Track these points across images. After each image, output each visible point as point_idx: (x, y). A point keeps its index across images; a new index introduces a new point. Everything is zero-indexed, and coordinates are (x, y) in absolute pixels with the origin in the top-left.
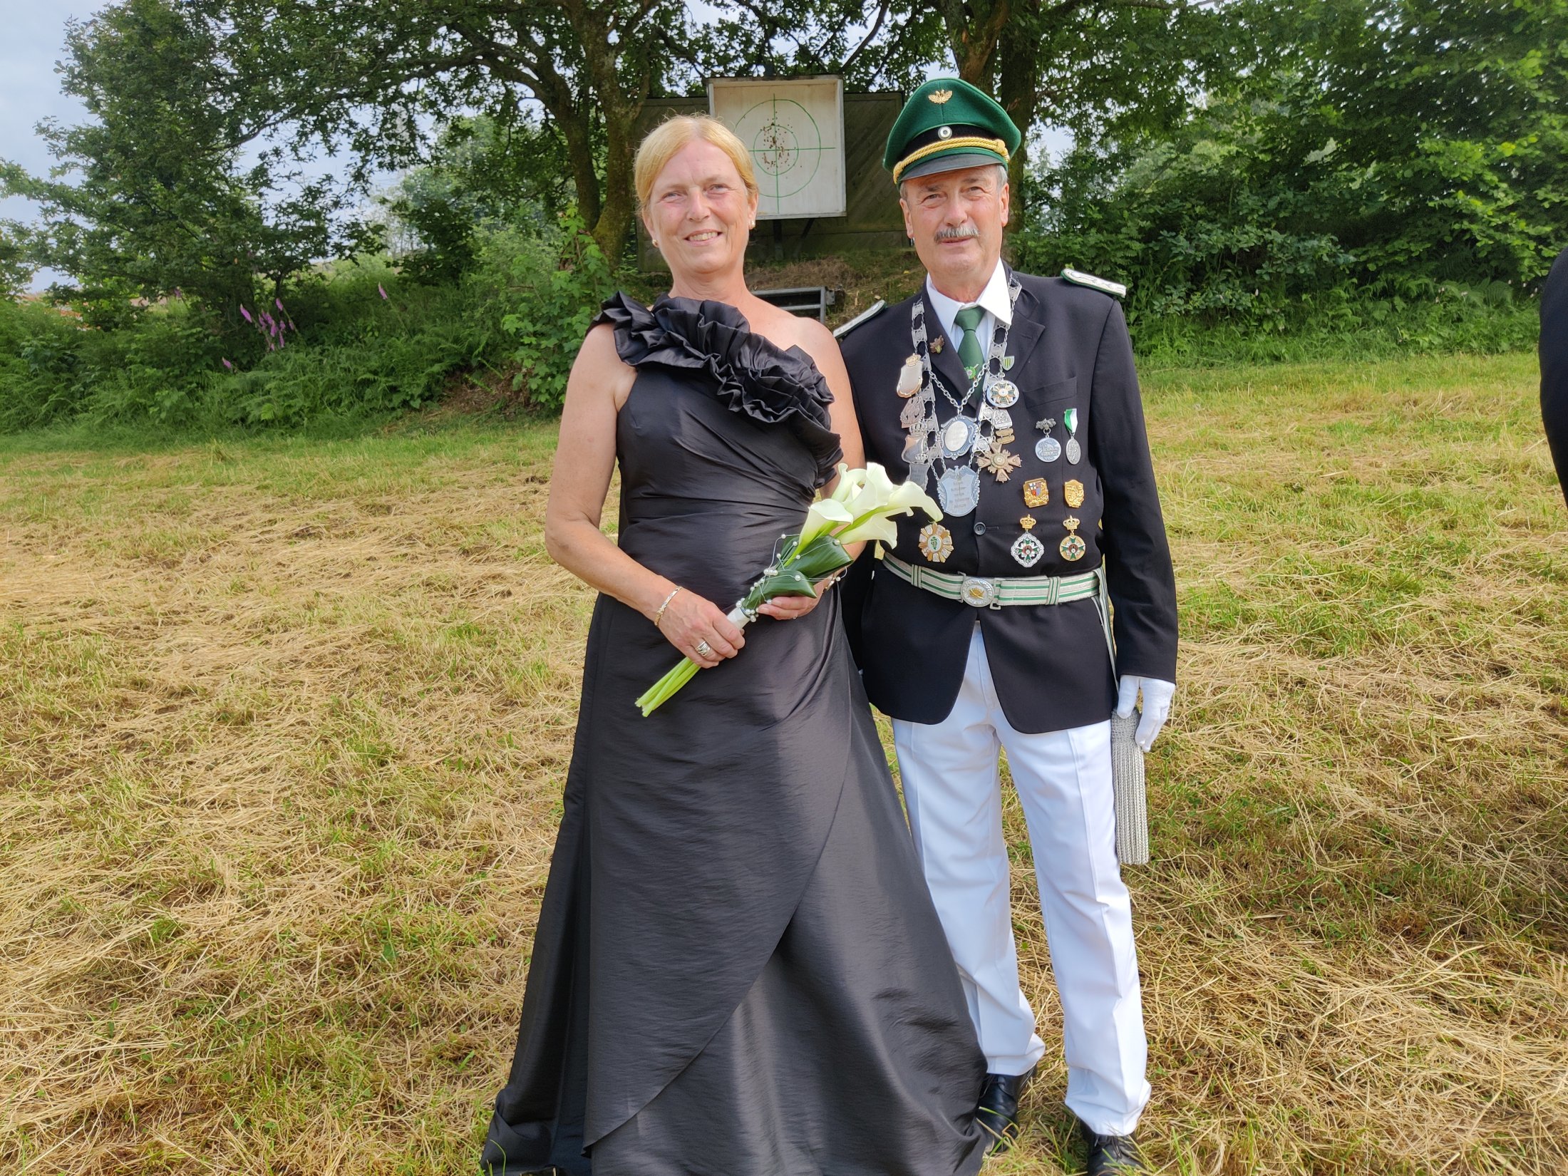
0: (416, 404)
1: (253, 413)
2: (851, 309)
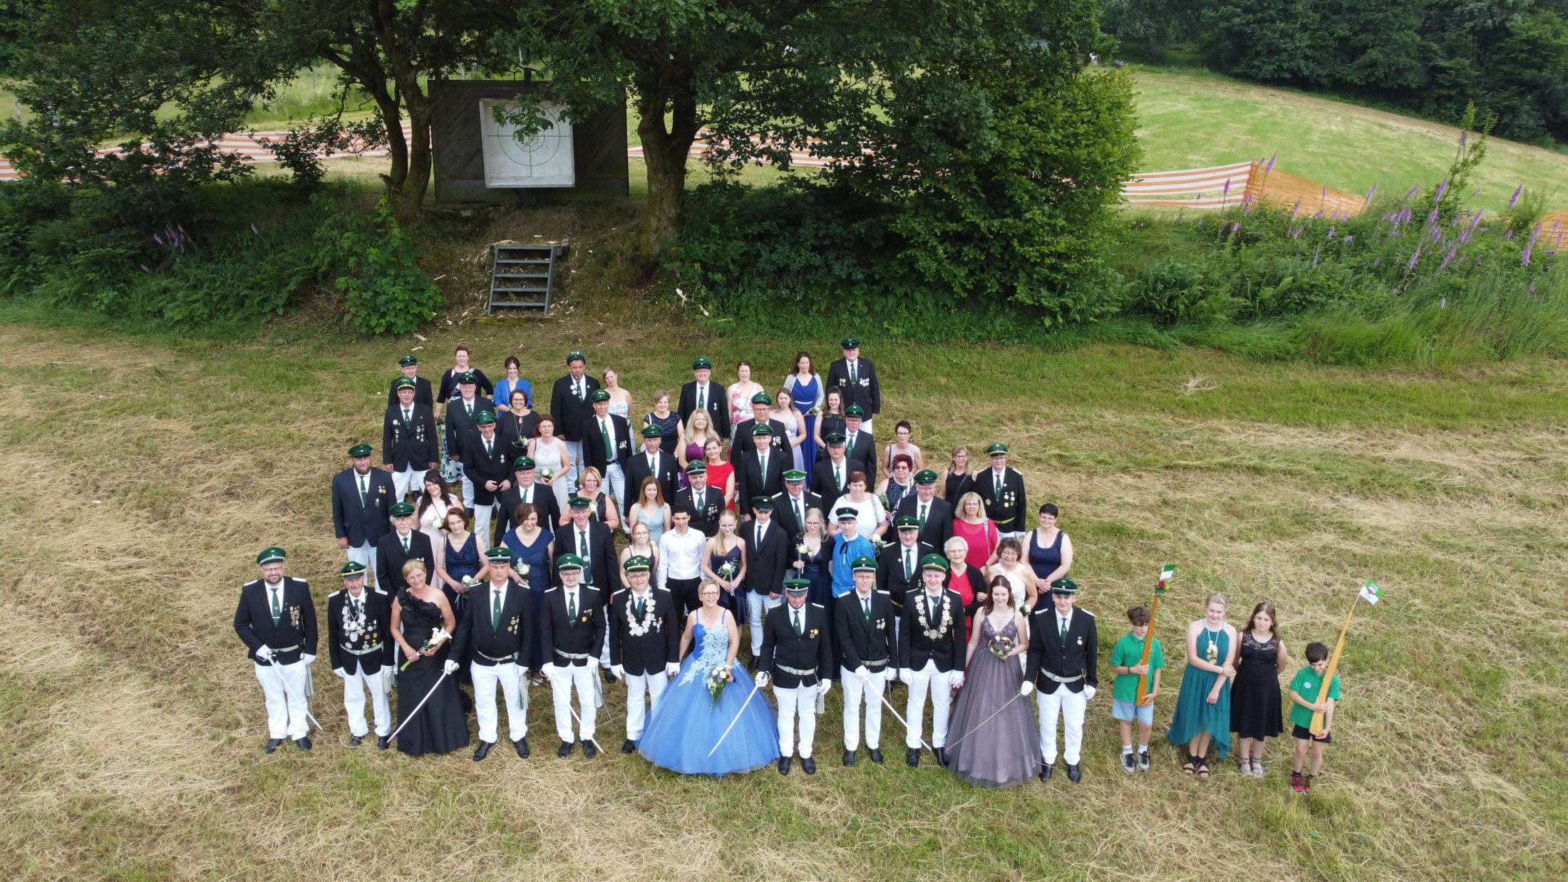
0: (280, 311)
1: (168, 314)
2: (572, 260)
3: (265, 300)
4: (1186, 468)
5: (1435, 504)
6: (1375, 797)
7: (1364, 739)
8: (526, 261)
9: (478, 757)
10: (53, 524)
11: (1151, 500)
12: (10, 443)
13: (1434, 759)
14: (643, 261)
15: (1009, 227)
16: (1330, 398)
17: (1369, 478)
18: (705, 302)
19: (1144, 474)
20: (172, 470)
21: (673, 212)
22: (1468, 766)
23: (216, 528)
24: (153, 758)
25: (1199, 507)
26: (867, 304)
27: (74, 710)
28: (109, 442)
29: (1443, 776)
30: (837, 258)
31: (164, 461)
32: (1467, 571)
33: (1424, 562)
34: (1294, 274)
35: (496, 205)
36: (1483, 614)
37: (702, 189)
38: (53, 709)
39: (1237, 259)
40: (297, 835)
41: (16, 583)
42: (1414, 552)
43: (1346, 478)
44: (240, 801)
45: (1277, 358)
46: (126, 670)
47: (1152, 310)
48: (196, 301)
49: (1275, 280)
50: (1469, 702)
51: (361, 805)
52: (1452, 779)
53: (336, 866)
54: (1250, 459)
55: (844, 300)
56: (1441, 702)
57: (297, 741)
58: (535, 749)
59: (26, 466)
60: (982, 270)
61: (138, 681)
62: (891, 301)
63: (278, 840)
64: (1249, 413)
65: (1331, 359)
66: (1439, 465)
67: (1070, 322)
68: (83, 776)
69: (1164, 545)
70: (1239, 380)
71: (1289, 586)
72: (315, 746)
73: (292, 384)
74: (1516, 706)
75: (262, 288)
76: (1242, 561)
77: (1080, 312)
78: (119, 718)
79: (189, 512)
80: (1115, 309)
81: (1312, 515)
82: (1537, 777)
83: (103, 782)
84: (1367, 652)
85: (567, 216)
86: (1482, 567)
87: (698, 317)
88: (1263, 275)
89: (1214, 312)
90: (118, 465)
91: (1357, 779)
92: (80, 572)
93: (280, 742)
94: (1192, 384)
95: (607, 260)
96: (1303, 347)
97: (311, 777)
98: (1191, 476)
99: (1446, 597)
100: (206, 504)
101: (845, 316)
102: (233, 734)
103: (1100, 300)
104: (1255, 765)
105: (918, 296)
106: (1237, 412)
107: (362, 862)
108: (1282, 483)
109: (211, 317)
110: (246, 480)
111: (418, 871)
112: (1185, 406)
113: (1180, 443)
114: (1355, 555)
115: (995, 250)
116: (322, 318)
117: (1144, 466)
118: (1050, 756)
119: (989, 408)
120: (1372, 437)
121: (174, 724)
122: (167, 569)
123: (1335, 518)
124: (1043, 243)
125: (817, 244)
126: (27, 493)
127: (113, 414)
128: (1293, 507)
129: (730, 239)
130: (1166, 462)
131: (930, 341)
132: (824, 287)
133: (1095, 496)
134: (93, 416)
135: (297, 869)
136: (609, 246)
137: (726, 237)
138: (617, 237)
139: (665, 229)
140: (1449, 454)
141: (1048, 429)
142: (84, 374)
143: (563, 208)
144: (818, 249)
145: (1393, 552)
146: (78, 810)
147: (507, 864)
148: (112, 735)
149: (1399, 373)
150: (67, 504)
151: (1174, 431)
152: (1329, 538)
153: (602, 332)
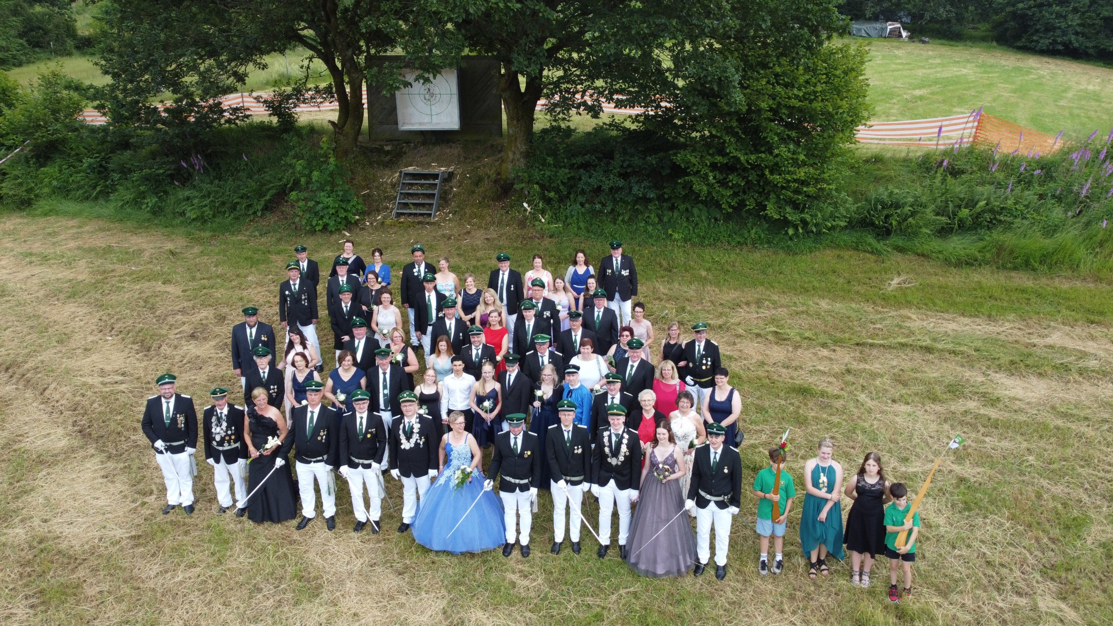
0: (259, 214)
1: (188, 215)
2: (454, 181)
3: (249, 206)
4: (872, 345)
5: (1069, 382)
6: (953, 610)
7: (956, 563)
8: (423, 181)
9: (300, 527)
10: (78, 351)
11: (836, 368)
12: (69, 297)
13: (1012, 583)
14: (502, 182)
15: (763, 160)
16: (1003, 297)
17: (1017, 359)
18: (543, 212)
19: (838, 348)
20: (162, 319)
21: (523, 148)
22: (1039, 591)
23: (177, 358)
24: (92, 511)
25: (874, 375)
26: (658, 216)
27: (53, 476)
28: (128, 299)
29: (1016, 598)
30: (637, 182)
31: (158, 313)
32: (1080, 436)
33: (1045, 427)
34: (988, 199)
35: (408, 142)
36: (1084, 472)
37: (544, 131)
38: (40, 475)
39: (943, 186)
40: (166, 572)
41: (45, 390)
42: (1039, 419)
43: (998, 359)
44: (137, 546)
45: (967, 263)
46: (92, 451)
47: (872, 224)
48: (206, 206)
49: (971, 203)
50: (1053, 540)
51: (213, 554)
52: (1023, 601)
53: (185, 596)
54: (925, 341)
55: (642, 213)
56: (1030, 539)
57: (185, 507)
58: (339, 525)
59: (73, 313)
60: (744, 193)
61: (98, 459)
62: (676, 214)
63: (152, 574)
64: (935, 305)
65: (1009, 265)
66: (1080, 351)
67: (808, 232)
68: (46, 521)
69: (838, 404)
70: (934, 280)
71: (930, 441)
72: (196, 511)
73: (254, 263)
74: (1092, 547)
75: (248, 198)
76: (897, 419)
77: (816, 225)
78: (79, 483)
79: (164, 347)
80: (843, 224)
81: (963, 386)
82: (1095, 605)
83: (57, 526)
84: (979, 495)
85: (455, 150)
86: (1093, 433)
87: (537, 223)
88: (962, 200)
89: (920, 228)
90: (129, 315)
91: (944, 593)
92: (84, 384)
93: (173, 507)
94: (896, 281)
95: (478, 182)
96: (988, 255)
97: (186, 533)
98: (875, 352)
99: (1055, 456)
100: (175, 342)
101: (642, 224)
102: (146, 500)
103: (833, 217)
104: (864, 577)
105: (696, 211)
106: (926, 304)
107: (203, 594)
108: (946, 360)
109: (214, 216)
110: (204, 327)
111: (236, 604)
112: (885, 299)
113: (872, 326)
114: (989, 419)
115: (753, 177)
116: (286, 218)
117: (838, 342)
118: (704, 557)
119: (734, 295)
120: (1030, 328)
121: (112, 490)
122: (139, 384)
123: (982, 389)
124: (789, 172)
125: (622, 171)
126: (68, 331)
127: (138, 280)
128: (950, 379)
129: (561, 168)
130: (858, 341)
131: (702, 245)
132: (627, 203)
133: (794, 364)
134: (124, 281)
135: (159, 595)
136: (481, 172)
137: (557, 165)
138: (487, 166)
139: (518, 160)
140: (1091, 343)
141: (774, 312)
142: (127, 253)
143: (453, 145)
144: (624, 176)
145: (1022, 418)
146: (35, 544)
147: (297, 603)
148: (71, 495)
149: (1065, 278)
150: (91, 338)
151: (871, 317)
152: (972, 405)
153: (468, 233)
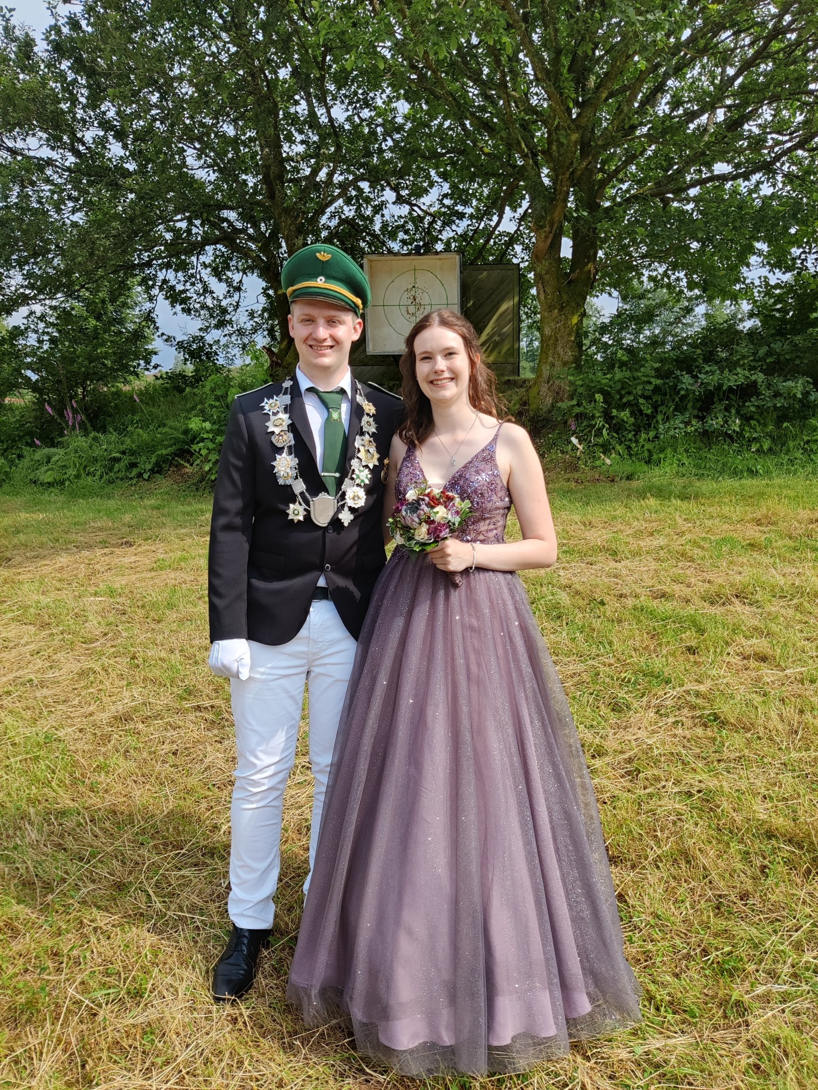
18: (606, 449)
21: (569, 355)
75: (133, 454)
87: (597, 464)
109: (78, 478)
139: (560, 376)
